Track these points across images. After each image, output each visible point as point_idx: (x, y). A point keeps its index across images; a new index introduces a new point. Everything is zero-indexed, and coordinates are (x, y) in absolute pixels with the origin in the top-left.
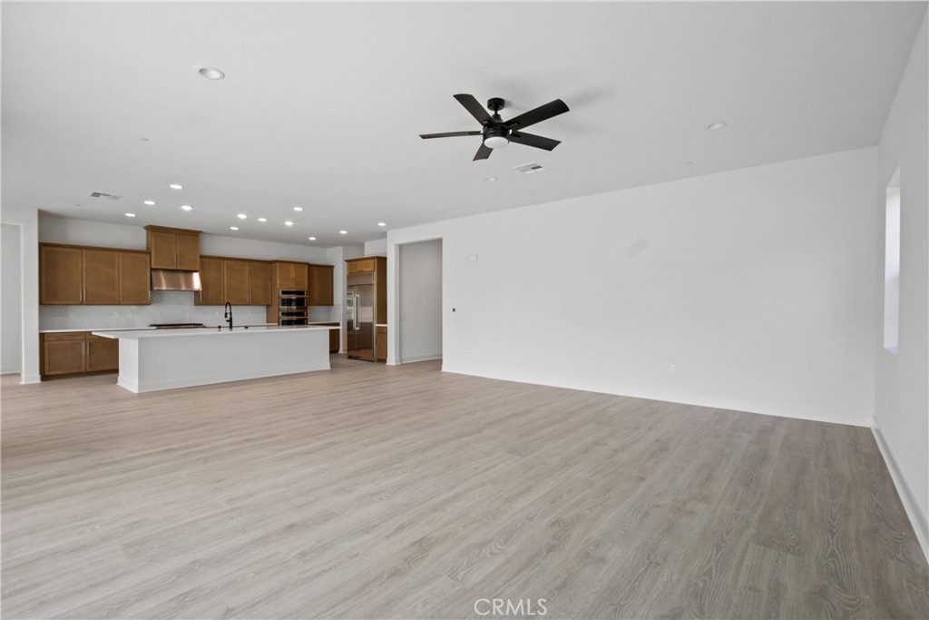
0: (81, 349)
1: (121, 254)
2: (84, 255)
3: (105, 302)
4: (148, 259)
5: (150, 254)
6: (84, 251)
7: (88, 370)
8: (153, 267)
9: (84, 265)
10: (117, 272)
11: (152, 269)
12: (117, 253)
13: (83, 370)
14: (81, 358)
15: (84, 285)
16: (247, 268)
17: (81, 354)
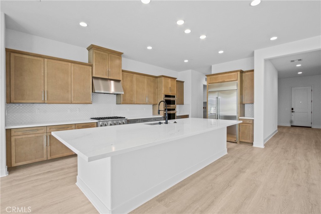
0: (43, 141)
1: (73, 64)
2: (46, 63)
3: (61, 102)
4: (91, 70)
5: (92, 66)
6: (46, 60)
7: (49, 158)
8: (94, 76)
9: (46, 72)
10: (70, 79)
11: (93, 78)
12: (70, 64)
13: (45, 159)
14: (43, 148)
15: (46, 87)
16: (146, 79)
17: (43, 145)
